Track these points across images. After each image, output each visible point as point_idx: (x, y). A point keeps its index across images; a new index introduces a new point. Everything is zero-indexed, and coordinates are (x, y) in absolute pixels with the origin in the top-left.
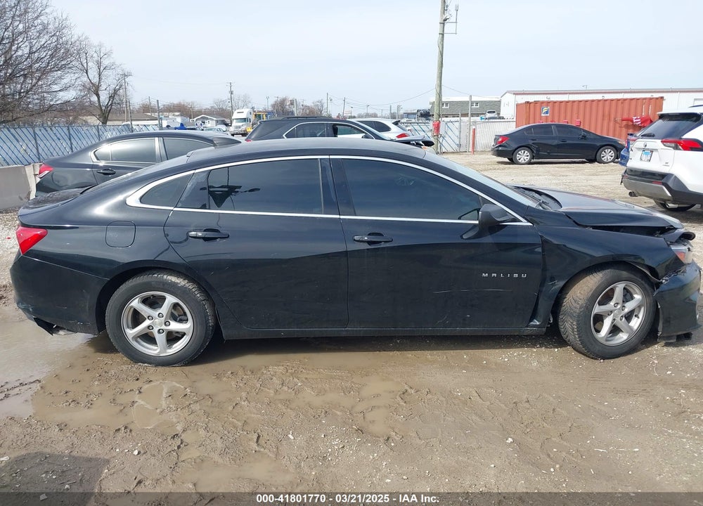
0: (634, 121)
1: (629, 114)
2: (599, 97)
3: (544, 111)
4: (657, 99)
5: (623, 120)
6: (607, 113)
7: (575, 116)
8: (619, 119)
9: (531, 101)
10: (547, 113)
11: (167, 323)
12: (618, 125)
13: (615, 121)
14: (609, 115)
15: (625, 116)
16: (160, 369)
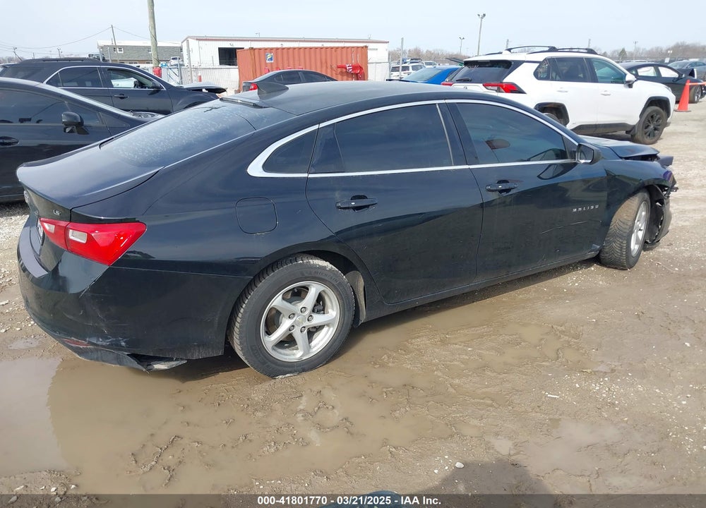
0: (348, 68)
1: (342, 61)
2: (319, 45)
3: (269, 57)
4: (362, 48)
5: (338, 67)
6: (324, 61)
7: (297, 62)
8: (334, 66)
9: (255, 47)
10: (271, 59)
11: (310, 318)
12: (334, 72)
13: (332, 68)
14: (326, 62)
15: (339, 64)
16: (306, 375)
